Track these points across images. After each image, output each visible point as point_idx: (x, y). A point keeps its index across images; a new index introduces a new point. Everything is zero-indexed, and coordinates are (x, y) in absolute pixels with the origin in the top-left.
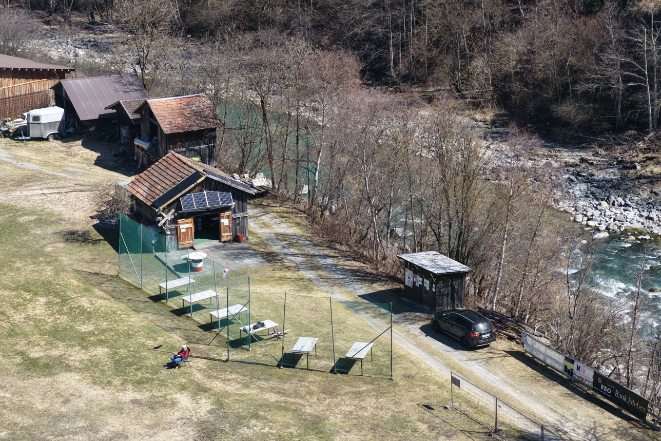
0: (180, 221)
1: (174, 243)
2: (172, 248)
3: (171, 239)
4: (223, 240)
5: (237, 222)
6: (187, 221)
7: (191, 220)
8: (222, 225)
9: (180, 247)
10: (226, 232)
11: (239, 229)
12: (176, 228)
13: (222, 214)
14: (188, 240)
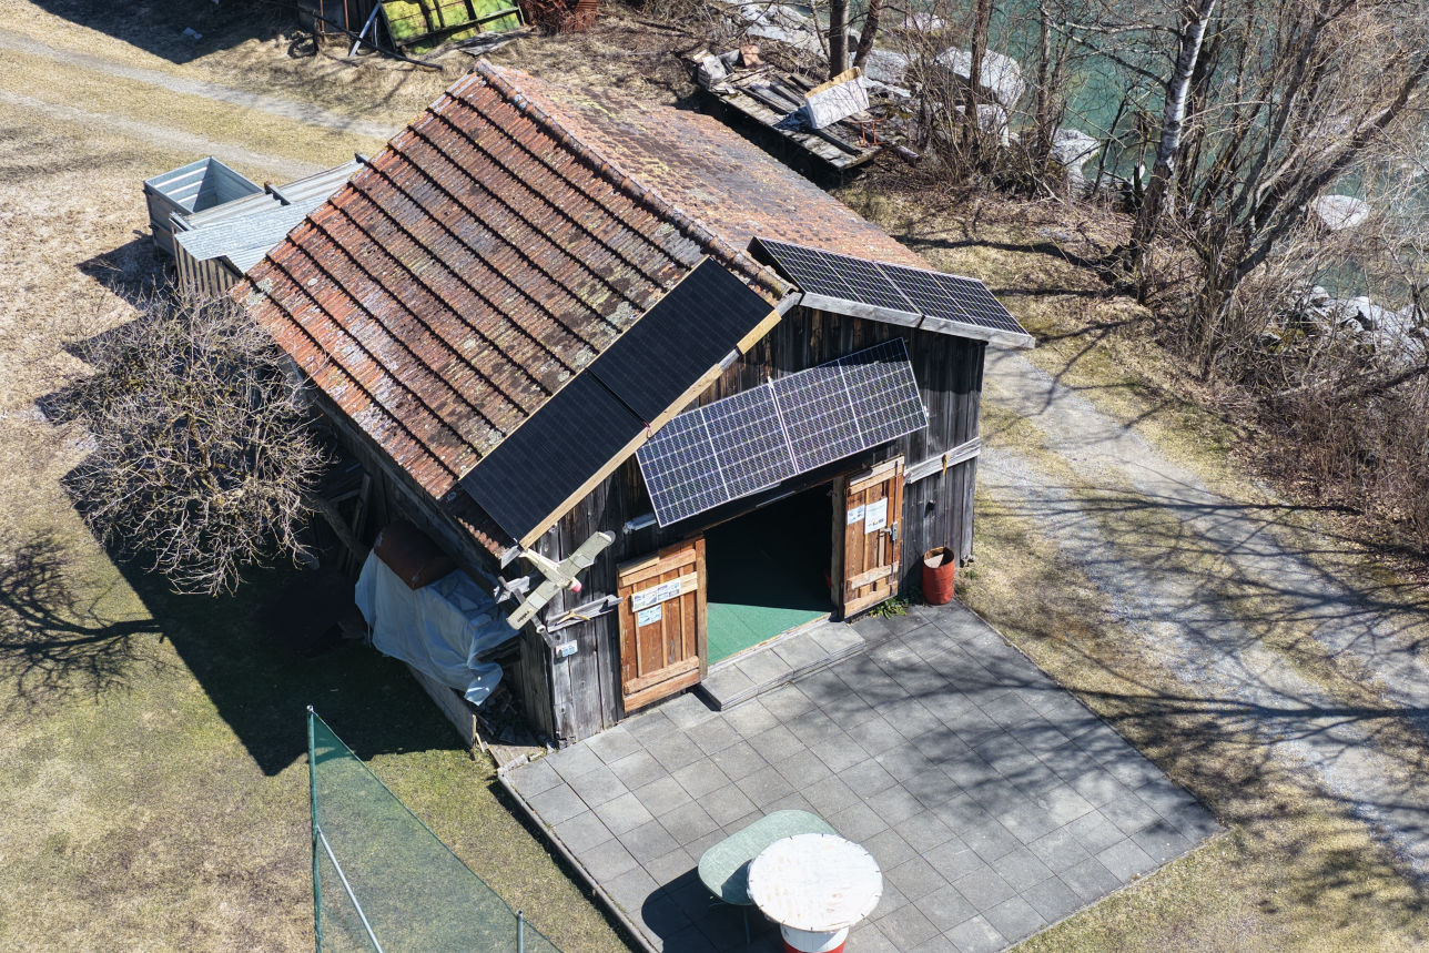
0: (629, 576)
1: (594, 691)
2: (586, 720)
3: (581, 673)
4: (852, 607)
5: (927, 496)
6: (672, 562)
7: (692, 554)
8: (852, 536)
9: (632, 701)
10: (874, 564)
11: (933, 529)
12: (611, 615)
13: (857, 486)
14: (673, 657)
